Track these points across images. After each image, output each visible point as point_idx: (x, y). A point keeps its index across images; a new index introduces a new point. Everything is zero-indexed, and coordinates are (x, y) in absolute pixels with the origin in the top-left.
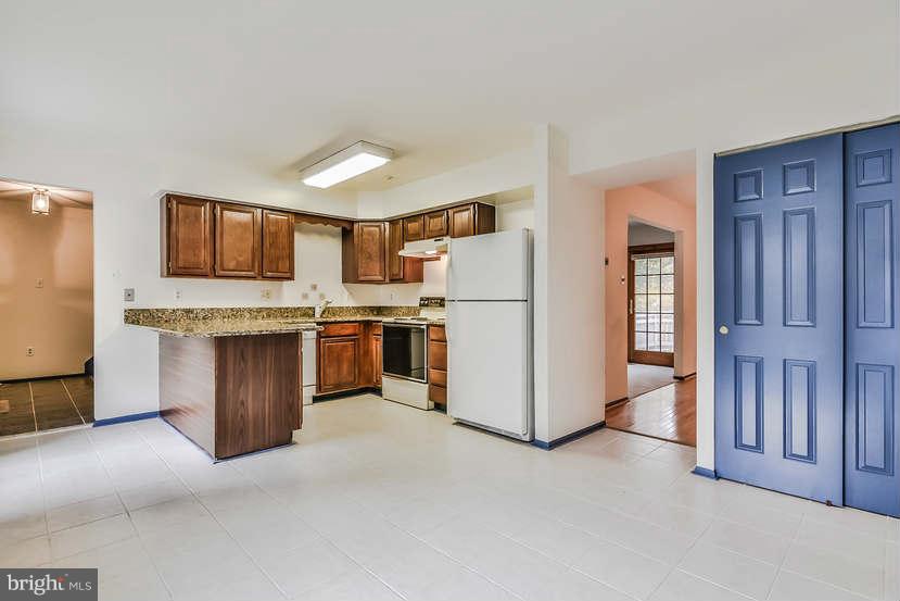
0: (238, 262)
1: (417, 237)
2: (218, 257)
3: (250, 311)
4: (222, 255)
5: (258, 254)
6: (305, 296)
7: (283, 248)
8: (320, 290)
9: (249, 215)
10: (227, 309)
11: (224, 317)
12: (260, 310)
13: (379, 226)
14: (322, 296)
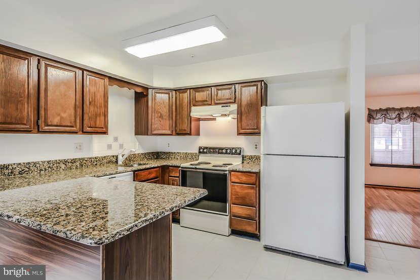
0: (62, 118)
1: (204, 103)
2: (42, 112)
3: (65, 162)
4: (46, 110)
5: (79, 111)
6: (109, 147)
7: (101, 107)
8: (120, 141)
9: (72, 74)
10: (44, 162)
11: (41, 170)
12: (73, 161)
13: (169, 94)
14: (121, 146)
